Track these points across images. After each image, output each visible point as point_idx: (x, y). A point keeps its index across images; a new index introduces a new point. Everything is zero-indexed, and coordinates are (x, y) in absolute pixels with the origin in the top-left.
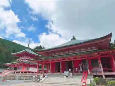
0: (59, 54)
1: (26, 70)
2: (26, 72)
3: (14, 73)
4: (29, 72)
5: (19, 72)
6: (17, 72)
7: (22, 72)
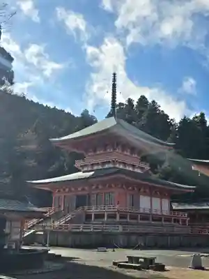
3: (88, 217)
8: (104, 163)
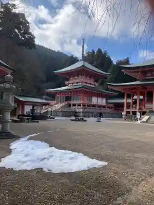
1: (86, 102)
3: (70, 105)
6: (74, 105)
8: (77, 83)
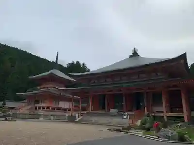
0: (106, 81)
2: (53, 108)
4: (59, 109)
5: (44, 108)
6: (40, 108)
7: (48, 108)
